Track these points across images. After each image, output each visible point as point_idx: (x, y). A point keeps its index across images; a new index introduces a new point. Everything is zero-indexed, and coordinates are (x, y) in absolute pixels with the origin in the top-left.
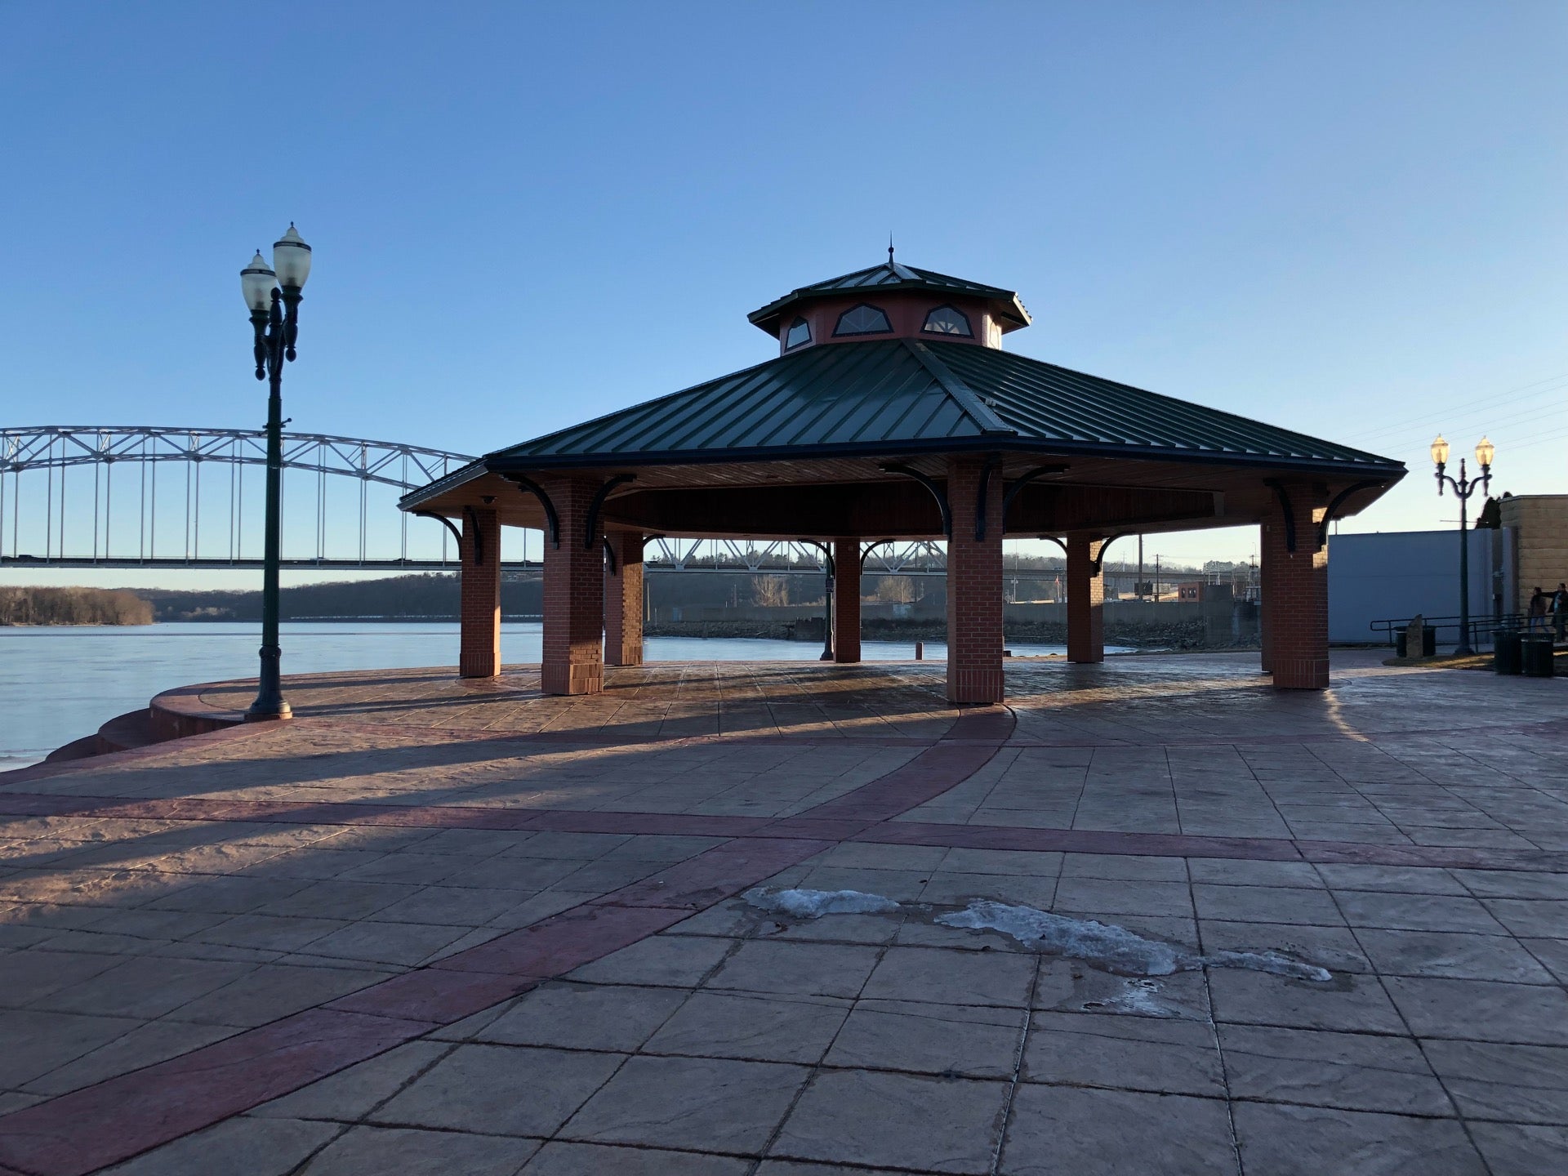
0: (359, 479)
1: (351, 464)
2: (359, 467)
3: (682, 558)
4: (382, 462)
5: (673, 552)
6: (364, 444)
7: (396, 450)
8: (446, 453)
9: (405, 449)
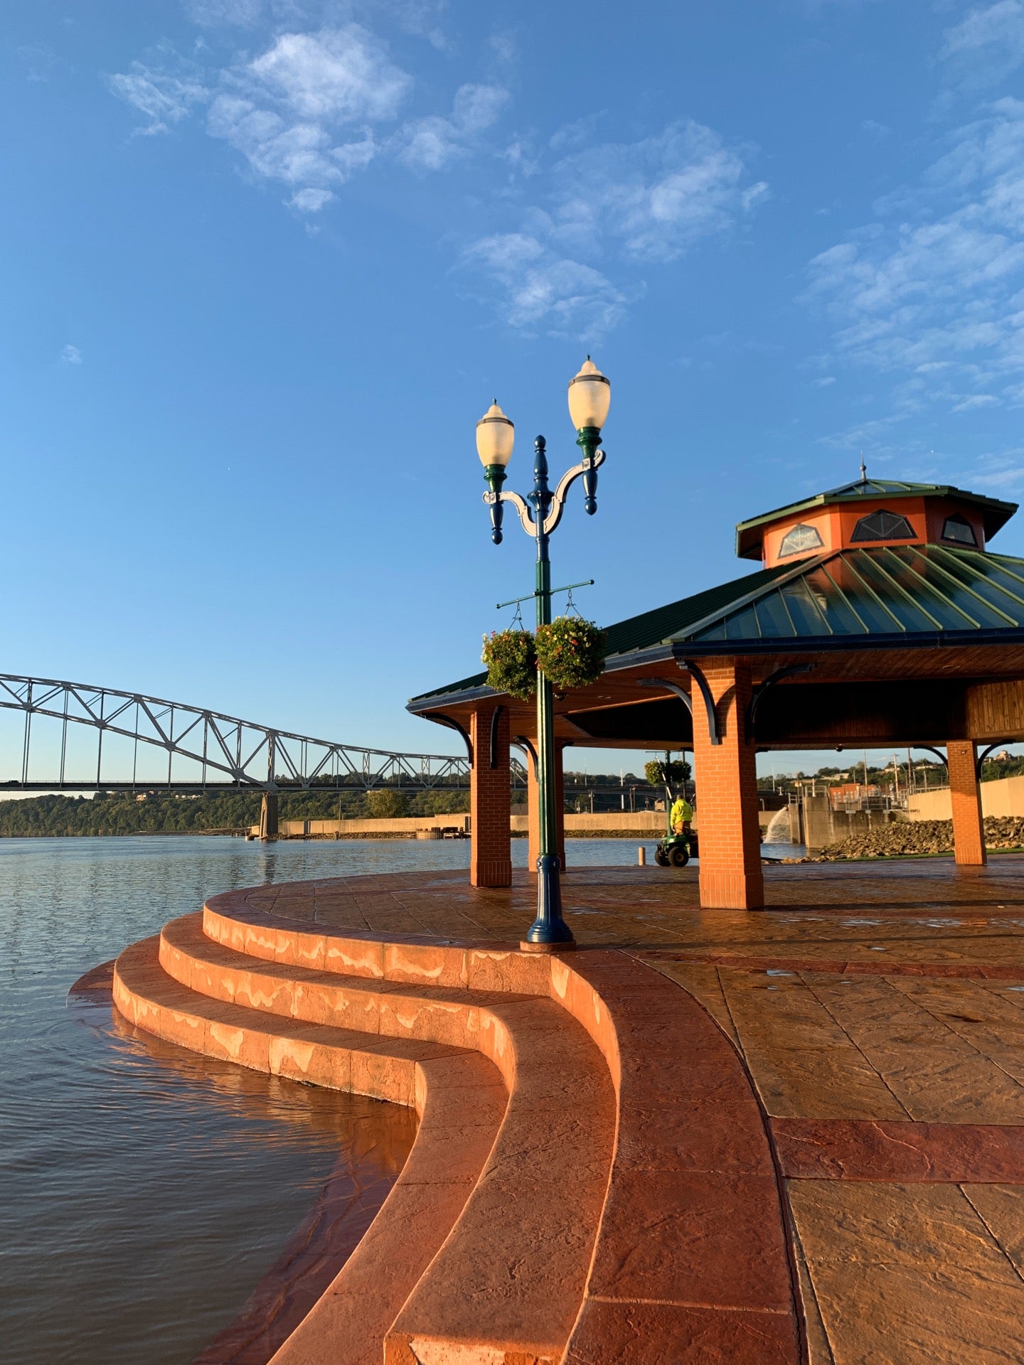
0: (25, 712)
1: (18, 698)
2: (25, 700)
3: (308, 777)
4: (47, 697)
5: (299, 773)
6: (31, 681)
7: (59, 686)
8: (103, 689)
9: (67, 686)
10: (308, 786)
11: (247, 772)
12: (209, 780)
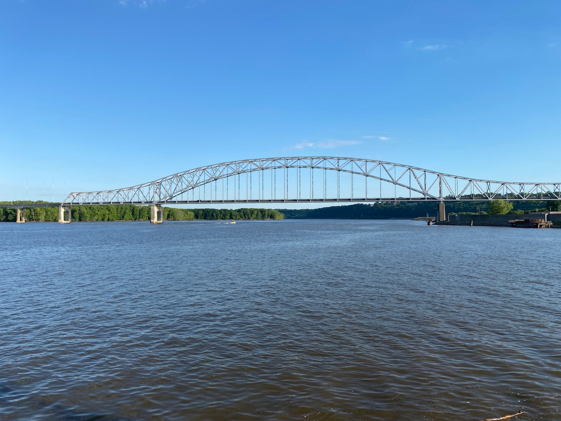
0: (337, 171)
1: (334, 166)
2: (337, 167)
3: (458, 195)
4: (345, 165)
5: (454, 193)
6: (338, 159)
7: (349, 160)
8: (366, 160)
10: (459, 199)
11: (429, 193)
12: (412, 197)
